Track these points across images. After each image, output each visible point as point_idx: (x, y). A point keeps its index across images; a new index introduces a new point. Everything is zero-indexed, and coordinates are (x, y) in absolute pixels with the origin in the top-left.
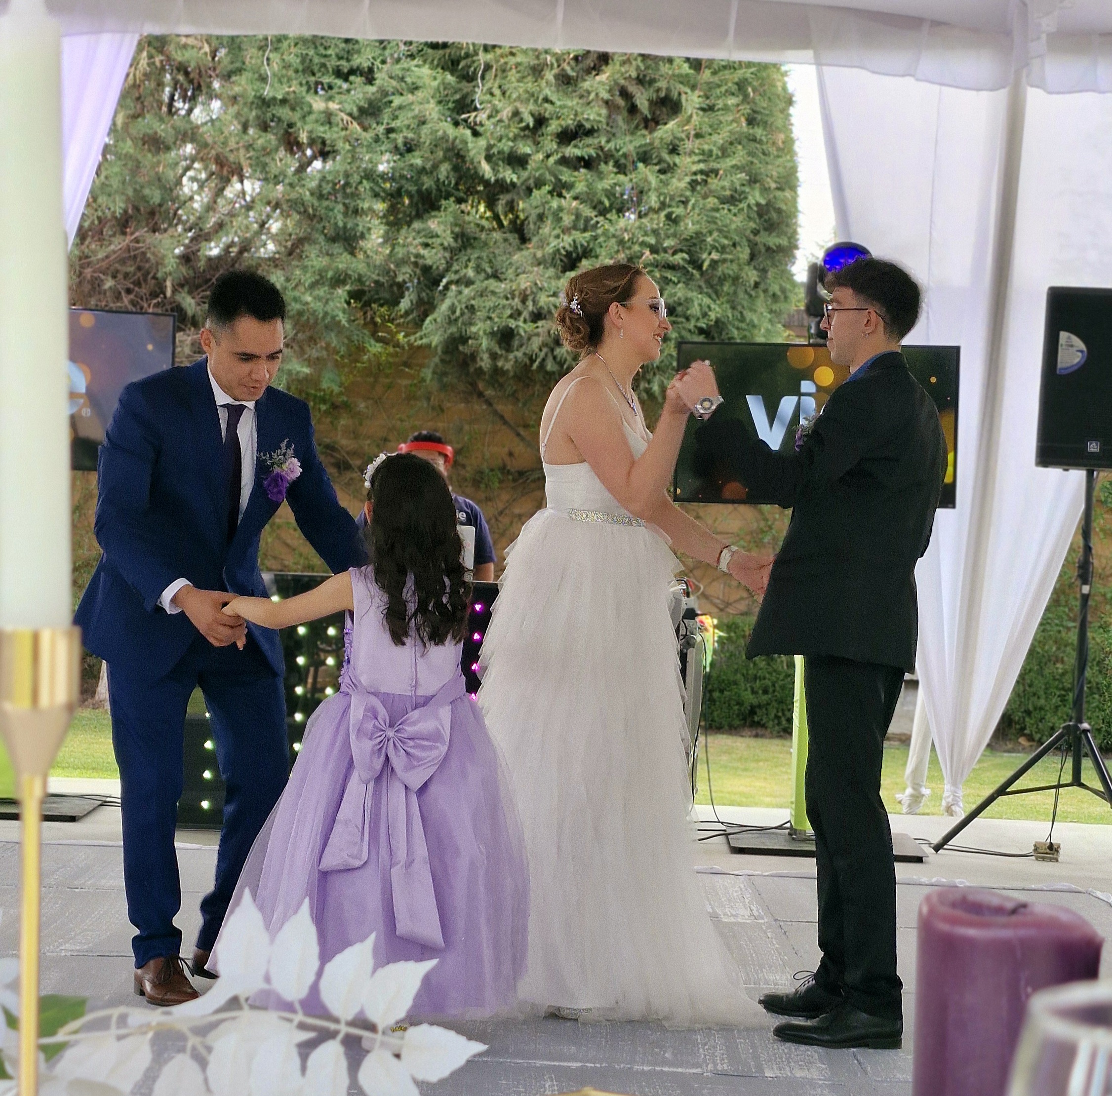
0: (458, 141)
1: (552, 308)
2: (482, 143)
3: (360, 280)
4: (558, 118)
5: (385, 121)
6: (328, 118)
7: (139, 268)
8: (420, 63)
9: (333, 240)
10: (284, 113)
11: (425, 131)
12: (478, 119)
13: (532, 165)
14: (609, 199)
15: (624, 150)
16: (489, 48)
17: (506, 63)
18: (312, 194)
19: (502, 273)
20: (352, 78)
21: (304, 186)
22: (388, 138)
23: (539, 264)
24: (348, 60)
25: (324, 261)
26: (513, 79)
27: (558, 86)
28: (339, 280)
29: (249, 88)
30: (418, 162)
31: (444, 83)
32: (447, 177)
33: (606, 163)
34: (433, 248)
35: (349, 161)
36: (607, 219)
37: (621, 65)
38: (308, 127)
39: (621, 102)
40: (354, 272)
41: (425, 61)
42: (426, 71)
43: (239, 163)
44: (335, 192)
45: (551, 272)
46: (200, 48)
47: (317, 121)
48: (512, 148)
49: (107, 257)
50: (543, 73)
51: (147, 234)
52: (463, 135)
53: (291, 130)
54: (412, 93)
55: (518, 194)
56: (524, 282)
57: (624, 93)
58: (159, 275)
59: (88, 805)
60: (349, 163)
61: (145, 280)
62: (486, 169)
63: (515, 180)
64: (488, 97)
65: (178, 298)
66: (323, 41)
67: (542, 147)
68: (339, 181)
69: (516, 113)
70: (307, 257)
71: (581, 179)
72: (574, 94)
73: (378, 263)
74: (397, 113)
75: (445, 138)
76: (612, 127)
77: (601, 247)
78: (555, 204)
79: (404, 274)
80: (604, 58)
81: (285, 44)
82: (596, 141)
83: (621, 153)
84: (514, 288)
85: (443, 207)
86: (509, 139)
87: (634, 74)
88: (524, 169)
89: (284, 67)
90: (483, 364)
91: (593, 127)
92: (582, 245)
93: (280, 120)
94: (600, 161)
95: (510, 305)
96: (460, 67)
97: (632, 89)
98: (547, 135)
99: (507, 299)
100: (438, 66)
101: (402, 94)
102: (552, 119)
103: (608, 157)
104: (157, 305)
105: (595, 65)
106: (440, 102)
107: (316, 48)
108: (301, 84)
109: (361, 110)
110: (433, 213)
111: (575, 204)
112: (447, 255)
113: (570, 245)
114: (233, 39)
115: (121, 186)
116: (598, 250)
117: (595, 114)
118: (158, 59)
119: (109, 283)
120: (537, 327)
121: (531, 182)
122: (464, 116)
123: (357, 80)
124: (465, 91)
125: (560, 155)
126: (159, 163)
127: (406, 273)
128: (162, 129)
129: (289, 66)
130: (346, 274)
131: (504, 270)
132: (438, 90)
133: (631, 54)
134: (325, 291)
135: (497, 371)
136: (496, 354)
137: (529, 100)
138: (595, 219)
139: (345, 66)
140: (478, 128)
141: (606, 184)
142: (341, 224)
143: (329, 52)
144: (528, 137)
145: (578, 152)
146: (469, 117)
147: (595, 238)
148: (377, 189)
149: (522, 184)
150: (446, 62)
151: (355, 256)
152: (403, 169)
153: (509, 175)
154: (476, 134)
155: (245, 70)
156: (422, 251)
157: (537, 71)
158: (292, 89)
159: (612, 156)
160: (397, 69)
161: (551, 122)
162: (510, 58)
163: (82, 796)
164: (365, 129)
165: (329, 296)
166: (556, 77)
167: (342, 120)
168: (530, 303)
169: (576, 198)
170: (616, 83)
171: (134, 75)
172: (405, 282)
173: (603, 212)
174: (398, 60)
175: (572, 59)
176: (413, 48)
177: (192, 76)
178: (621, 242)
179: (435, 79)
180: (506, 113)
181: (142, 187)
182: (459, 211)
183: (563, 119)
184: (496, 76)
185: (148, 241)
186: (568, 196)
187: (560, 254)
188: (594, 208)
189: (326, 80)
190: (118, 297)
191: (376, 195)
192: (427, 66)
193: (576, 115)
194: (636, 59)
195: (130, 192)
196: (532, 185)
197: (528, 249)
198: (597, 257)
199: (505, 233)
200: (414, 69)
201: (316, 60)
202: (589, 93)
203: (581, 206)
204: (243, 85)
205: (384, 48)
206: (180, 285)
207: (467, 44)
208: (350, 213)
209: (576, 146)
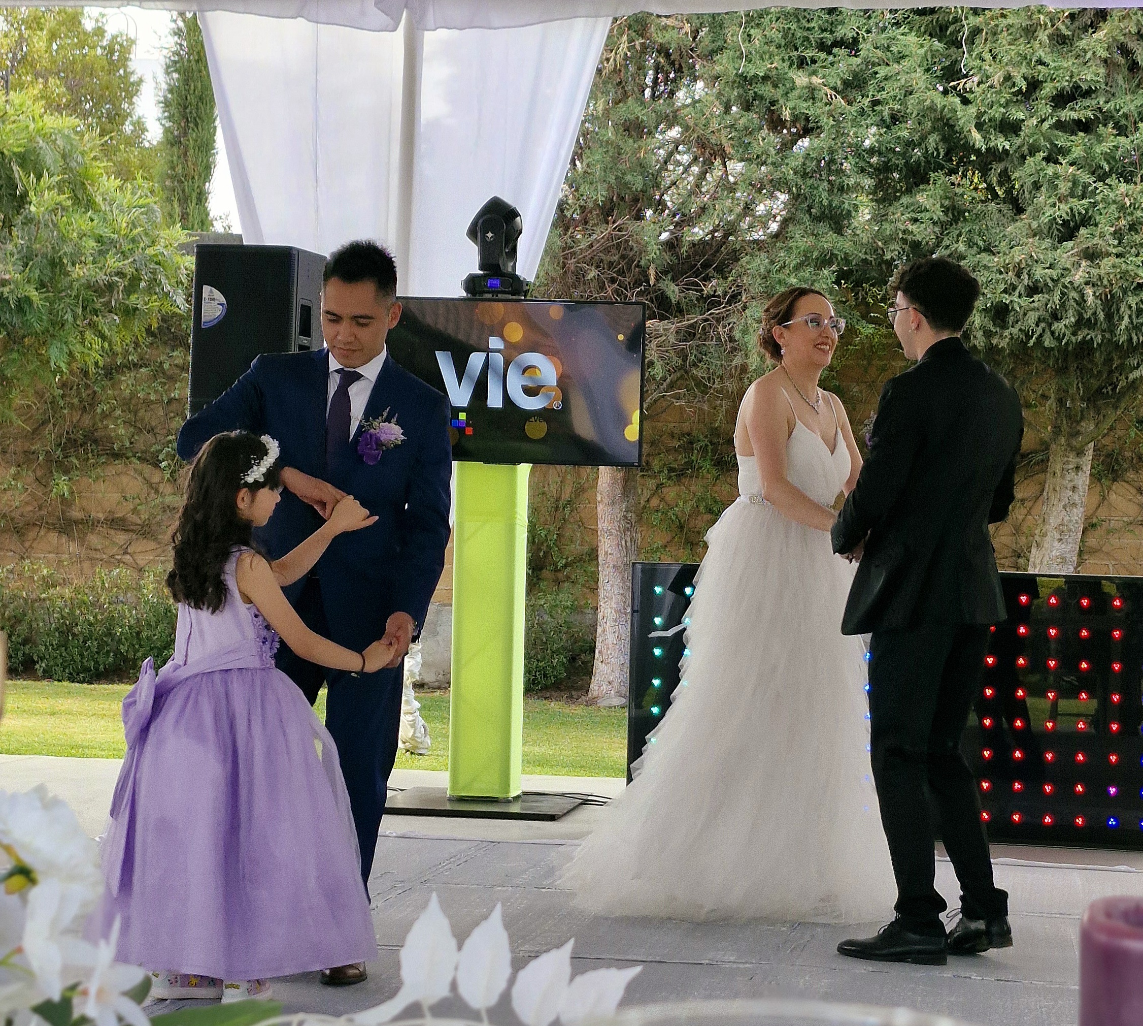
0: (946, 109)
1: (1048, 280)
2: (972, 110)
3: (846, 260)
4: (1053, 80)
5: (871, 93)
6: (811, 94)
7: (623, 257)
8: (906, 30)
9: (817, 219)
10: (766, 90)
11: (912, 101)
12: (968, 86)
13: (1025, 131)
14: (1108, 163)
15: (1125, 110)
16: (980, 11)
17: (997, 26)
18: (795, 173)
19: (996, 246)
20: (835, 50)
21: (787, 164)
22: (874, 111)
23: (1035, 235)
24: (832, 32)
25: (810, 241)
26: (1004, 42)
27: (1052, 46)
28: (825, 260)
29: (731, 68)
30: (905, 134)
31: (931, 51)
32: (937, 149)
33: (1105, 125)
34: (922, 223)
35: (834, 136)
36: (1107, 184)
37: (1120, 21)
38: (790, 104)
39: (1121, 60)
40: (840, 251)
41: (911, 29)
42: (912, 38)
43: (721, 144)
44: (819, 169)
45: (1047, 243)
46: (681, 28)
47: (800, 98)
48: (1004, 114)
49: (591, 246)
50: (1036, 34)
51: (630, 222)
52: (951, 103)
53: (772, 108)
54: (898, 62)
55: (1012, 162)
56: (1018, 255)
57: (1125, 50)
58: (642, 263)
59: (568, 804)
60: (833, 139)
61: (629, 269)
62: (976, 137)
63: (1007, 147)
64: (978, 62)
65: (661, 285)
66: (806, 14)
67: (1036, 112)
68: (824, 158)
69: (1008, 78)
70: (792, 238)
71: (1078, 144)
72: (1070, 54)
73: (865, 241)
74: (882, 84)
75: (932, 108)
76: (1111, 87)
77: (1101, 214)
78: (1050, 170)
79: (892, 251)
80: (1102, 15)
81: (766, 21)
82: (1094, 102)
83: (1121, 113)
84: (1007, 262)
85: (932, 180)
86: (1001, 105)
87: (1134, 30)
88: (1018, 136)
89: (767, 43)
90: (977, 343)
91: (1090, 87)
92: (1080, 213)
93: (762, 98)
94: (1100, 123)
95: (1004, 279)
96: (948, 33)
97: (1132, 45)
98: (1041, 99)
99: (1001, 273)
100: (925, 33)
101: (888, 65)
102: (1046, 81)
103: (1106, 117)
104: (639, 294)
105: (1092, 22)
106: (928, 70)
107: (799, 21)
108: (783, 61)
109: (846, 83)
110: (921, 187)
111: (1071, 169)
112: (937, 229)
113: (1067, 213)
114: (713, 16)
115: (603, 173)
116: (1098, 218)
117: (1092, 74)
118: (638, 43)
119: (593, 273)
120: (1033, 301)
121: (1025, 149)
122: (952, 84)
123: (841, 52)
124: (953, 58)
125: (1056, 118)
126: (640, 148)
127: (895, 250)
128: (644, 115)
129: (771, 42)
130: (832, 254)
131: (997, 243)
132: (925, 57)
133: (1130, 9)
134: (810, 272)
135: (992, 350)
136: (991, 331)
137: (1022, 63)
138: (1094, 185)
139: (828, 38)
140: (967, 95)
141: (1105, 147)
142: (826, 202)
143: (812, 25)
144: (1022, 101)
145: (1074, 115)
146: (958, 84)
147: (1095, 204)
148: (862, 164)
149: (1015, 152)
150: (934, 28)
151: (842, 235)
152: (889, 142)
153: (1001, 143)
154: (966, 102)
155: (726, 48)
156: (910, 227)
157: (1030, 32)
158: (773, 66)
159: (1112, 117)
160: (882, 39)
161: (1044, 85)
162: (1000, 19)
163: (563, 795)
164: (850, 103)
165: (815, 278)
166: (1050, 37)
167: (826, 95)
168: (1025, 277)
169: (1071, 164)
170: (1114, 40)
171: (615, 60)
172: (893, 259)
173: (1102, 178)
174: (884, 29)
175: (1067, 17)
176: (899, 16)
177: (672, 57)
178: (1122, 208)
179: (922, 46)
180: (997, 78)
181: (624, 174)
182: (949, 184)
183: (1058, 81)
184: (986, 40)
185: (630, 229)
186: (1064, 162)
187: (1057, 224)
188: (1093, 173)
189: (809, 54)
190: (602, 287)
191: (863, 170)
192: (913, 34)
193: (1071, 77)
194: (1136, 14)
195: (612, 180)
196: (1026, 152)
197: (1022, 220)
198: (1096, 225)
199: (998, 204)
200: (899, 37)
201: (799, 34)
202: (1085, 52)
203: (1078, 172)
204: (724, 64)
205: (869, 17)
206: (663, 273)
207: (955, 7)
208: (836, 191)
209: (1072, 109)
